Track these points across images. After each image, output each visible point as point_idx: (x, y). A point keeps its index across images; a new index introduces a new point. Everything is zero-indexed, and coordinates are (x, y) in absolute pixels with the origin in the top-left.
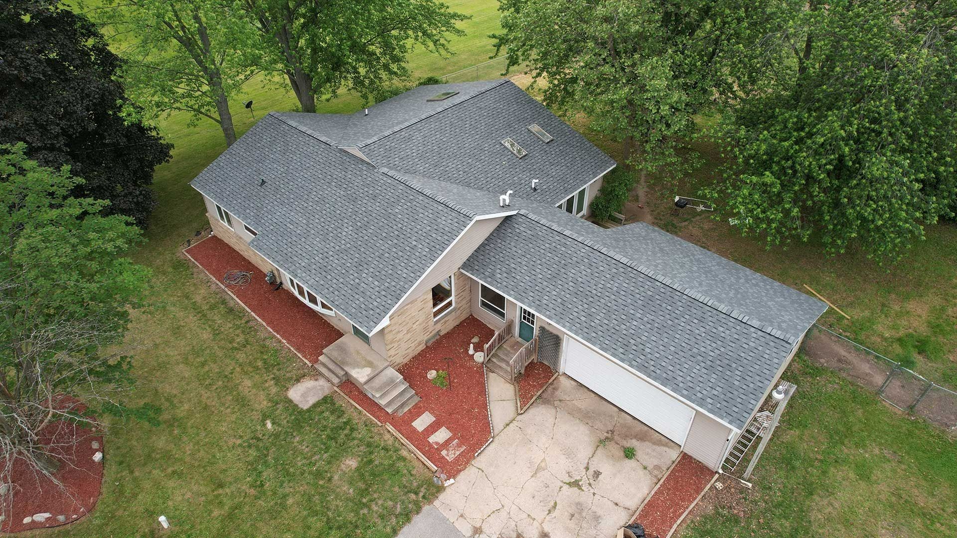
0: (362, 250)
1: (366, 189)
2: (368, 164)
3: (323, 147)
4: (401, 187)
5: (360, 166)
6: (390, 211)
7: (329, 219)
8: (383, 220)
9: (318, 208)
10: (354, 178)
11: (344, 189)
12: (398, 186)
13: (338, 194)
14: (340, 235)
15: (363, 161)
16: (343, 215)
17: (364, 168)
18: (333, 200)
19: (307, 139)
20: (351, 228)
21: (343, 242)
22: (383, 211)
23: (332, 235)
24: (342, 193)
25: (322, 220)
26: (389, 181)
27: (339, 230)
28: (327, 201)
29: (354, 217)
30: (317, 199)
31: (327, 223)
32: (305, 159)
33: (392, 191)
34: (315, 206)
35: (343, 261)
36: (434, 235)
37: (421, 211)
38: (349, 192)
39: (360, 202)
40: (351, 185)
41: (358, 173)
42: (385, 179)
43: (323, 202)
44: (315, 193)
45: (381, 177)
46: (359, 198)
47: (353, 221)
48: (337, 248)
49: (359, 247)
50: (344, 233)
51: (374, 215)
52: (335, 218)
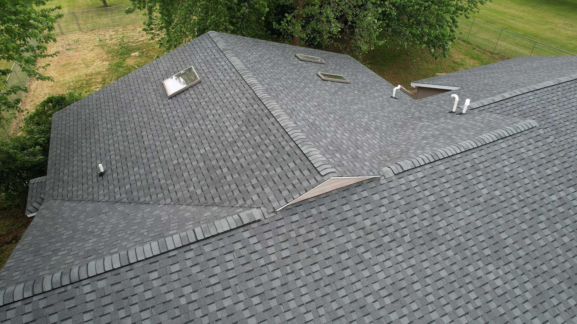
0: (545, 268)
1: (417, 211)
2: (359, 184)
3: (247, 234)
4: (442, 167)
5: (355, 197)
6: (481, 200)
7: (453, 296)
8: (494, 215)
9: (414, 306)
10: (378, 219)
11: (393, 245)
12: (437, 169)
13: (400, 258)
14: (499, 292)
15: (347, 189)
16: (455, 268)
17: (365, 194)
18: (410, 271)
19: (190, 254)
20: (491, 268)
21: (518, 292)
22: (478, 208)
23: (493, 305)
24: (400, 250)
25: (448, 309)
26: (420, 175)
27: (488, 288)
28: (404, 284)
29: (468, 253)
30: (388, 301)
31: (461, 302)
32: (251, 284)
33: (443, 180)
34: (405, 311)
35: (562, 308)
36: (549, 172)
37: (499, 165)
38: (407, 239)
39: (441, 232)
40: (391, 229)
41: (369, 207)
42: (411, 178)
43: (404, 293)
44: (370, 299)
45: (403, 181)
46: (429, 229)
47: (476, 257)
48: (528, 306)
49: (538, 271)
50: (499, 282)
51: (479, 223)
52: (456, 285)
